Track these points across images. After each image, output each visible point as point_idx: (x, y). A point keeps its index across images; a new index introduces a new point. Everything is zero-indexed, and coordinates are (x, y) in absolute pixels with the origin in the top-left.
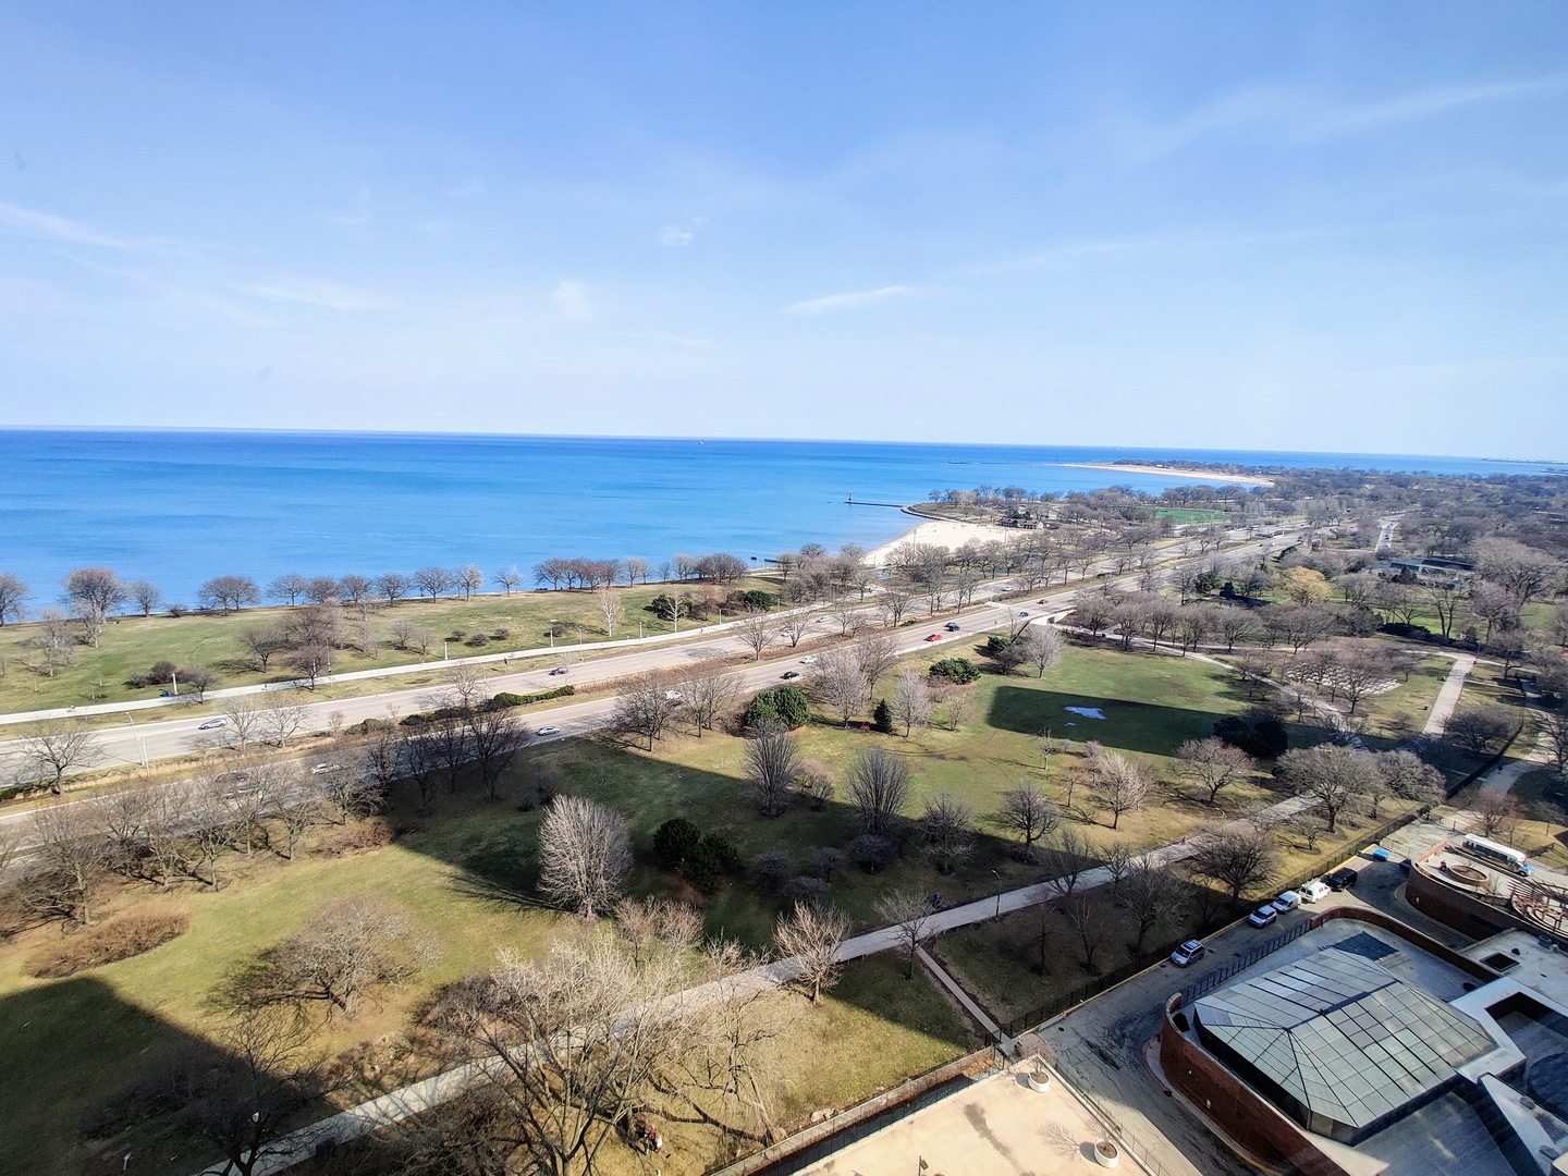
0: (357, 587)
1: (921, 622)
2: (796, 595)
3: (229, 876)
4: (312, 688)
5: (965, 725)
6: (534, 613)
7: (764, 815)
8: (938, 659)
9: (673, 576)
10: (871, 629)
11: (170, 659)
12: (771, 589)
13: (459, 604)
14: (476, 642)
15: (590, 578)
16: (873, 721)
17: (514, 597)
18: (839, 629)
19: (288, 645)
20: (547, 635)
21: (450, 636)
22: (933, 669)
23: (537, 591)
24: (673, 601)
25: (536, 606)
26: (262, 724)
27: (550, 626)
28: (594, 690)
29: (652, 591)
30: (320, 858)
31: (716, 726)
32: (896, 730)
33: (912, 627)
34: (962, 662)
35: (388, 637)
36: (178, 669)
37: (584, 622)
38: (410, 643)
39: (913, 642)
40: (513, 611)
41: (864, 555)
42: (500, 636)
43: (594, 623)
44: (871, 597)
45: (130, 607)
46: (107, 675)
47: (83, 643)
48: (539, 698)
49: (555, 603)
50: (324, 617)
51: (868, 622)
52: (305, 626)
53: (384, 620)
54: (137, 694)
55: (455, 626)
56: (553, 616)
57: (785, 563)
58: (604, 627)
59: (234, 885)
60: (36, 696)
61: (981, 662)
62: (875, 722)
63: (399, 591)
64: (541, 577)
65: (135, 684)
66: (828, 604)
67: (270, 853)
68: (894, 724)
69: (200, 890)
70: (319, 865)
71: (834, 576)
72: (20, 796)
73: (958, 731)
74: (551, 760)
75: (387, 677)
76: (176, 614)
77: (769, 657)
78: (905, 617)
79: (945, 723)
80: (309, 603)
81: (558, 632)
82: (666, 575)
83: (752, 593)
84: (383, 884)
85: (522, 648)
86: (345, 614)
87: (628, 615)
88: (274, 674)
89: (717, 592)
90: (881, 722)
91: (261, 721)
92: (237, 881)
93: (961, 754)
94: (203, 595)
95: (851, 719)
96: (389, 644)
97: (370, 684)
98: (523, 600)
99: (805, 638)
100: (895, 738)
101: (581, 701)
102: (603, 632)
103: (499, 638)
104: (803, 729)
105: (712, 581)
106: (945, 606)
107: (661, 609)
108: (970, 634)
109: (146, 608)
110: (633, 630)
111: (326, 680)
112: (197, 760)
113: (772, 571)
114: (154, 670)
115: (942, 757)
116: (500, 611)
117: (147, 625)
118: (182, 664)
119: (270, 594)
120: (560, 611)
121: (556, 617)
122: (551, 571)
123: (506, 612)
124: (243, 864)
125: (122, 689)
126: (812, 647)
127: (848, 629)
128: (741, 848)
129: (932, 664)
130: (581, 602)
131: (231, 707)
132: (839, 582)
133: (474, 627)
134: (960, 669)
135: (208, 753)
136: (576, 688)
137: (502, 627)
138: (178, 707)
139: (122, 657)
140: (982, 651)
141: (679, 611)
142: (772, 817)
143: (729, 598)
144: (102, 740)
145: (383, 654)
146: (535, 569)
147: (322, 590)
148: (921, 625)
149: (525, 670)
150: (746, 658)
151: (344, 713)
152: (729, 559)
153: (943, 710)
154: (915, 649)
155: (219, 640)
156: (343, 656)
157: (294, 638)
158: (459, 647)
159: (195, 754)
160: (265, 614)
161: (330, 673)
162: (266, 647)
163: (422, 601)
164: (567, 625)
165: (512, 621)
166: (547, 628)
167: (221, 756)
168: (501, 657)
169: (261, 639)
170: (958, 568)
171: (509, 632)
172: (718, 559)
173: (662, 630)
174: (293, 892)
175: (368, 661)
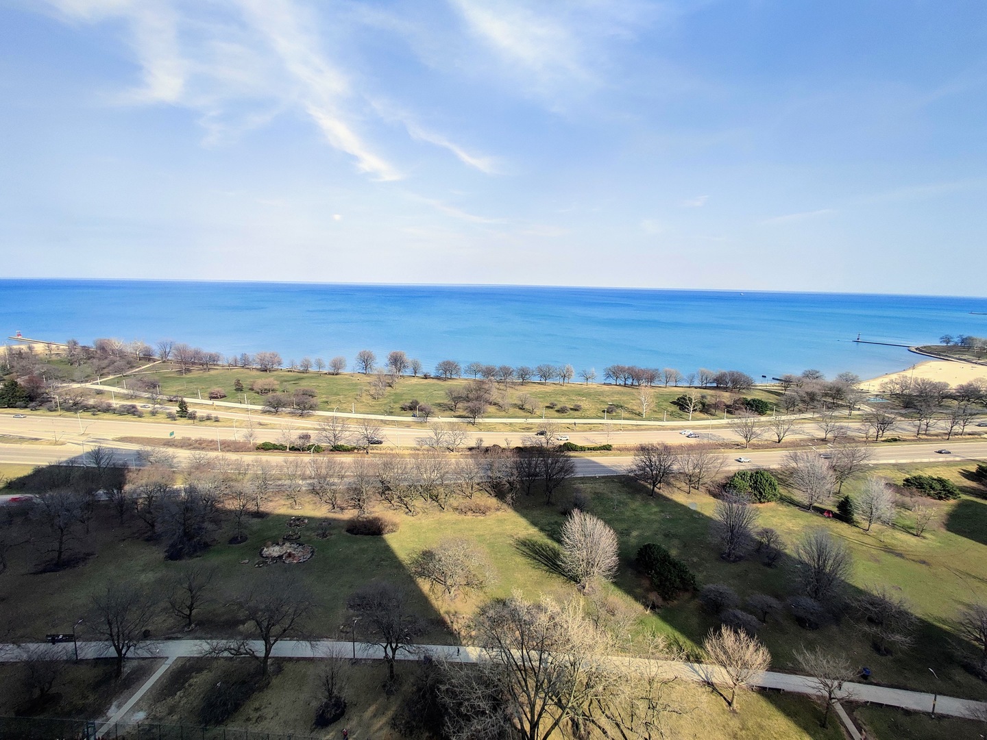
0: (506, 372)
1: (905, 441)
2: (790, 405)
3: (418, 510)
4: (473, 424)
5: (934, 535)
6: (599, 397)
7: (723, 558)
8: (915, 474)
9: (697, 384)
10: (852, 440)
11: (419, 400)
12: (772, 399)
13: (558, 387)
14: (562, 411)
15: (638, 380)
16: (835, 510)
17: (590, 386)
18: (822, 435)
19: (467, 399)
20: (604, 411)
21: (548, 405)
22: (907, 480)
23: (605, 384)
24: (690, 400)
25: (602, 393)
26: (446, 437)
27: (607, 407)
28: (623, 450)
29: (679, 391)
30: (457, 513)
31: (702, 489)
32: (858, 522)
33: (894, 443)
34: (940, 481)
35: (516, 402)
36: (419, 405)
37: (629, 406)
38: (526, 406)
39: (892, 456)
40: (587, 395)
41: (859, 382)
42: (576, 409)
43: (635, 408)
44: (860, 415)
45: (409, 372)
46: (395, 403)
47: (390, 386)
48: (589, 449)
49: (614, 392)
50: (486, 387)
51: (849, 433)
52: (476, 390)
53: (517, 392)
54: (403, 414)
55: (553, 400)
56: (610, 400)
57: (787, 382)
58: (640, 411)
59: (419, 515)
60: (370, 408)
61: (965, 484)
62: (838, 512)
63: (528, 376)
64: (608, 376)
65: (403, 409)
66: (816, 415)
67: (436, 504)
68: (856, 517)
69: (407, 513)
70: (456, 516)
71: (826, 395)
72: (356, 451)
73: (924, 538)
74: (587, 488)
75: (511, 424)
76: (426, 377)
77: (756, 447)
78: (888, 434)
79: (911, 528)
80: (482, 378)
81: (610, 411)
82: (692, 381)
83: (754, 400)
84: (482, 535)
85: (588, 418)
86: (498, 387)
87: (658, 405)
88: (458, 414)
89: (726, 397)
90: (844, 512)
91: (446, 436)
92: (421, 513)
93: (924, 558)
94: (438, 369)
95: (816, 504)
96: (515, 406)
97: (502, 426)
98: (595, 388)
99: (788, 438)
100: (856, 529)
101: (614, 455)
102: (640, 414)
103: (576, 410)
104: (773, 504)
105: (726, 389)
106: (932, 431)
107: (682, 404)
108: (958, 459)
109: (415, 373)
110: (660, 416)
111: (481, 420)
112: (418, 450)
113: (776, 386)
114: (411, 403)
115: (900, 555)
116: (580, 394)
117: (414, 381)
118: (422, 403)
119: (466, 372)
120: (616, 398)
121: (612, 401)
122: (615, 373)
123: (583, 395)
124: (425, 506)
125: (398, 410)
126: (794, 445)
127: (830, 436)
128: (699, 577)
129: (908, 476)
130: (631, 394)
131: (435, 428)
132: (830, 400)
133: (563, 402)
134: (938, 487)
135: (423, 447)
136: (613, 447)
137: (579, 403)
138: (417, 422)
139: (401, 395)
140: (968, 475)
141: (694, 407)
142: (729, 562)
143: (735, 402)
144: (384, 432)
145: (512, 411)
146: (605, 370)
147: (489, 372)
148: (903, 443)
149: (586, 431)
150: (738, 446)
151: (483, 440)
152: (741, 375)
153: (910, 517)
154: (893, 461)
155: (439, 393)
156: (491, 409)
157: (471, 396)
158: (552, 412)
159: (418, 447)
160: (461, 382)
161: (482, 417)
162: (457, 399)
163: (539, 383)
164: (617, 406)
165: (586, 400)
166: (605, 407)
167: (428, 450)
168: (573, 421)
169: (455, 394)
170: (956, 402)
171: (582, 407)
172: (732, 374)
173: (681, 418)
174: (442, 527)
175: (503, 413)
